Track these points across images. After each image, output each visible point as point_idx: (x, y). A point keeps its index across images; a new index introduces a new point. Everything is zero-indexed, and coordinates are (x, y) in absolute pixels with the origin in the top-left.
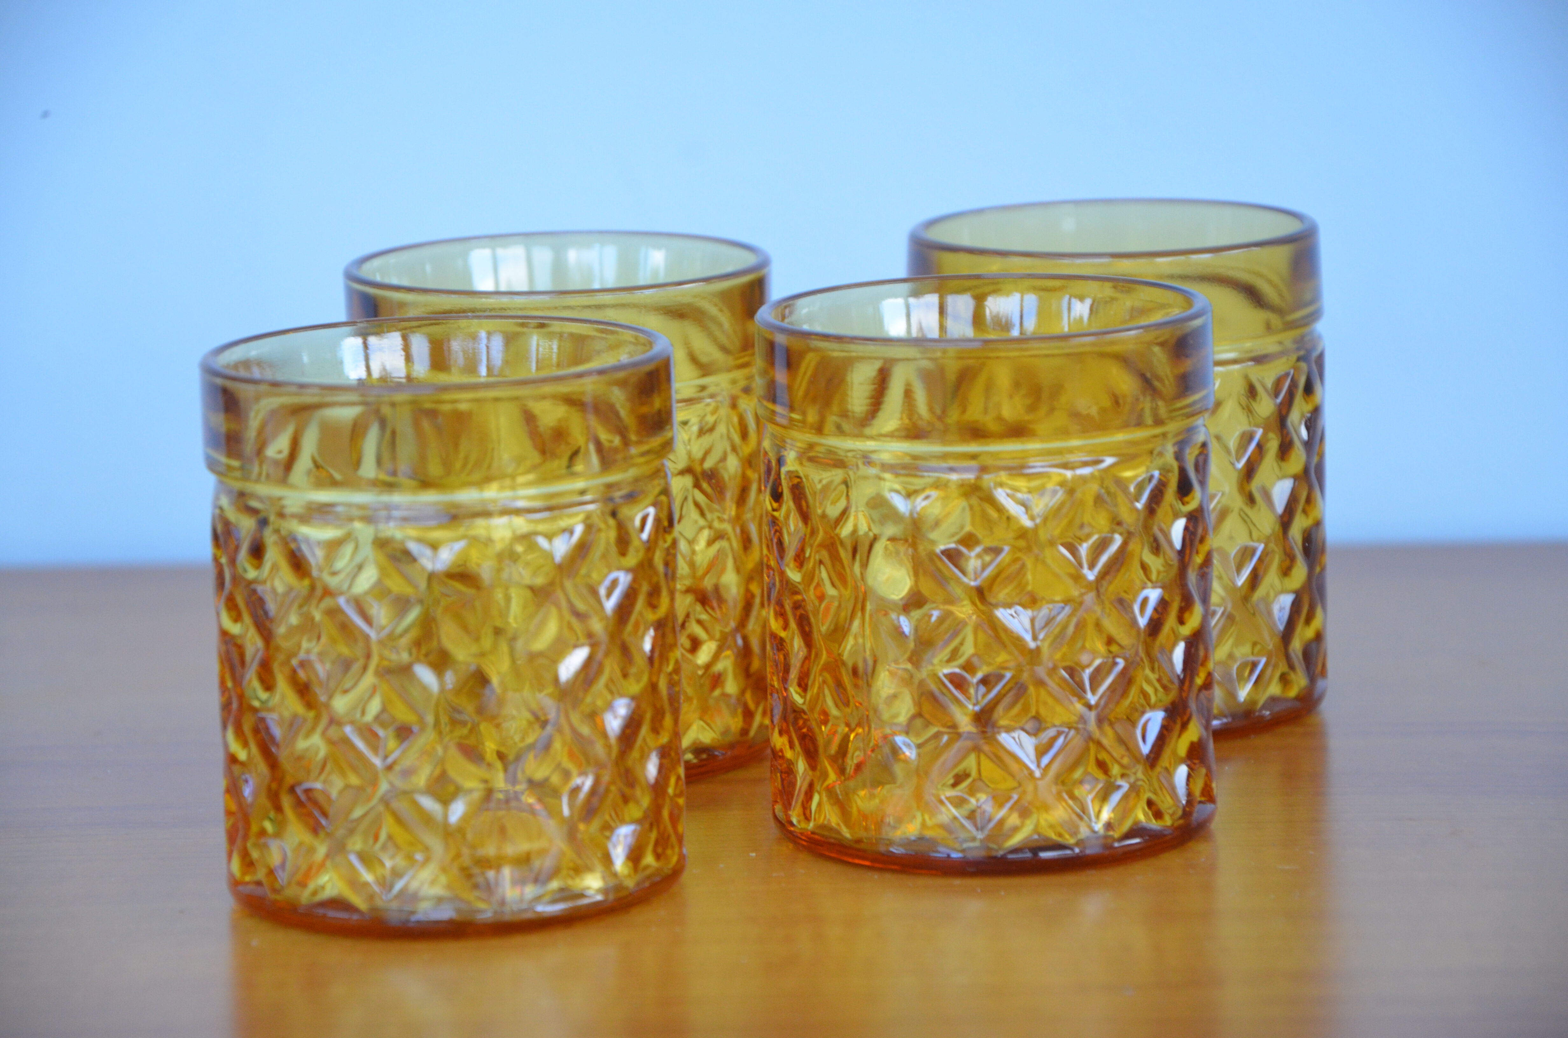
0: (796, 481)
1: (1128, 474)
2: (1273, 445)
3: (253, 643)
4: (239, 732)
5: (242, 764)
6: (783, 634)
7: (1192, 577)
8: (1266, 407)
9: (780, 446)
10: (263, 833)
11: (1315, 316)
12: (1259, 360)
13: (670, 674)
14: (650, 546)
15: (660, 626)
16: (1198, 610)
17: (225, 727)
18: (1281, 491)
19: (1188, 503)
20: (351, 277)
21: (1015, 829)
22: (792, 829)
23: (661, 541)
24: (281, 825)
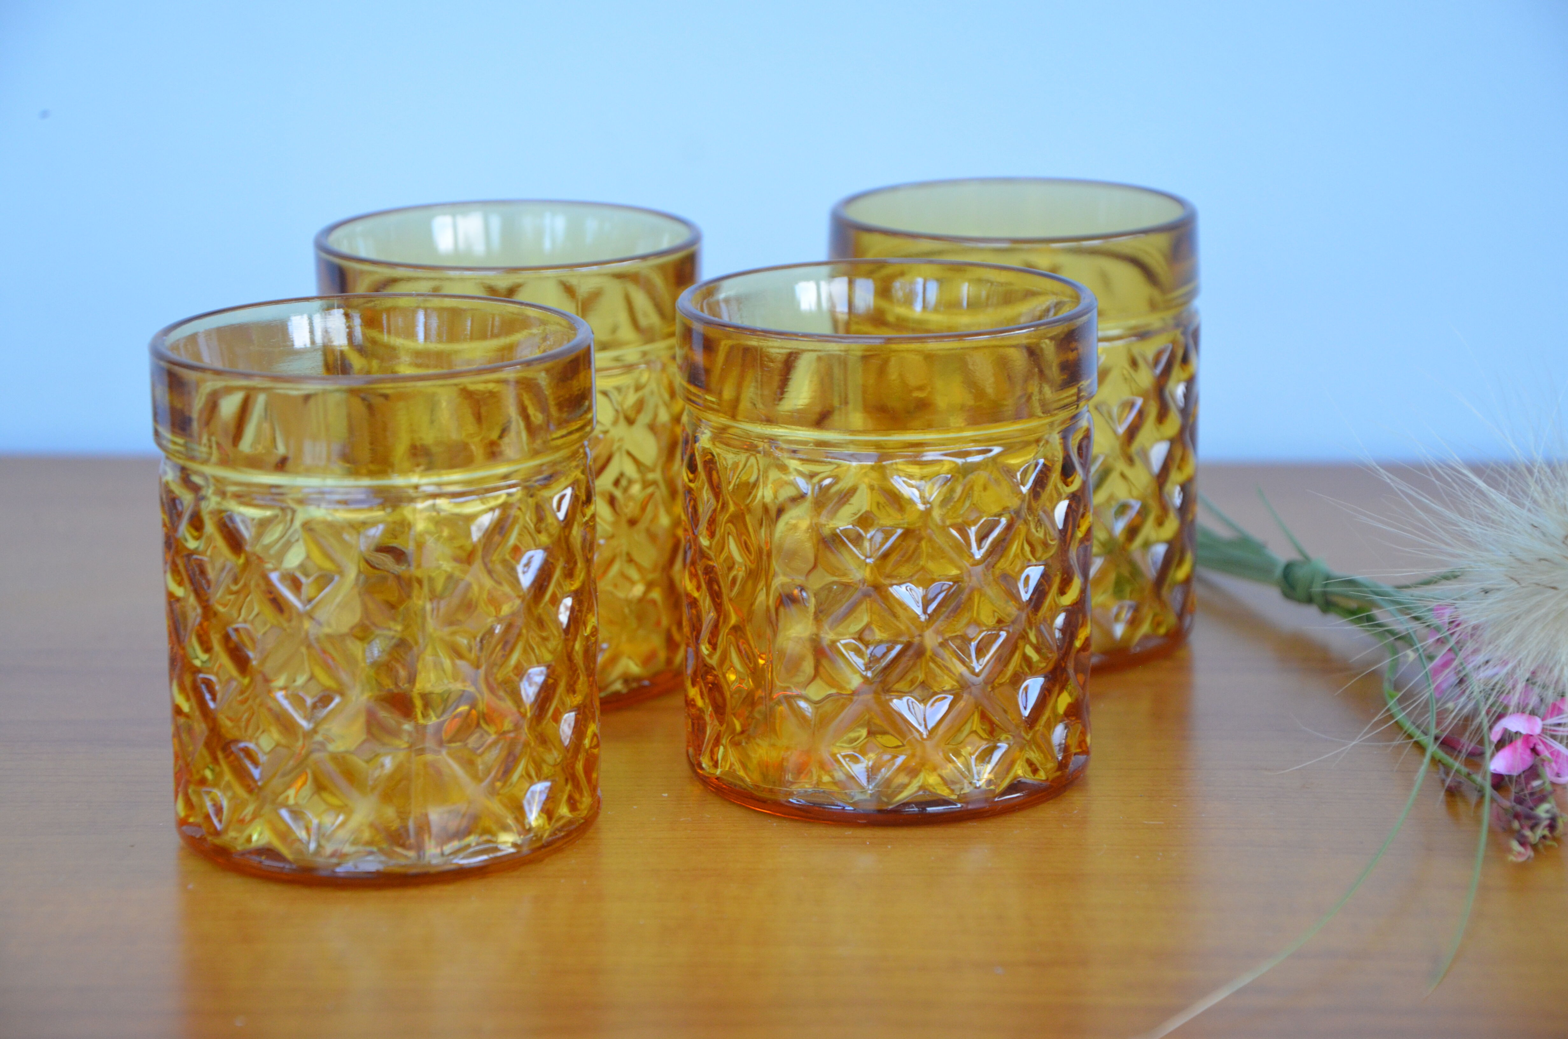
0: (709, 457)
1: (1013, 461)
2: (1153, 411)
4: (182, 688)
5: (187, 716)
6: (696, 594)
7: (1073, 553)
8: (1146, 378)
9: (697, 424)
10: (203, 781)
11: (1192, 294)
12: (1142, 335)
13: (586, 638)
14: (568, 521)
15: (577, 595)
16: (1077, 583)
17: (171, 682)
18: (1158, 452)
19: (1070, 484)
20: (322, 247)
21: (905, 786)
22: (701, 772)
23: (579, 516)
24: (218, 776)
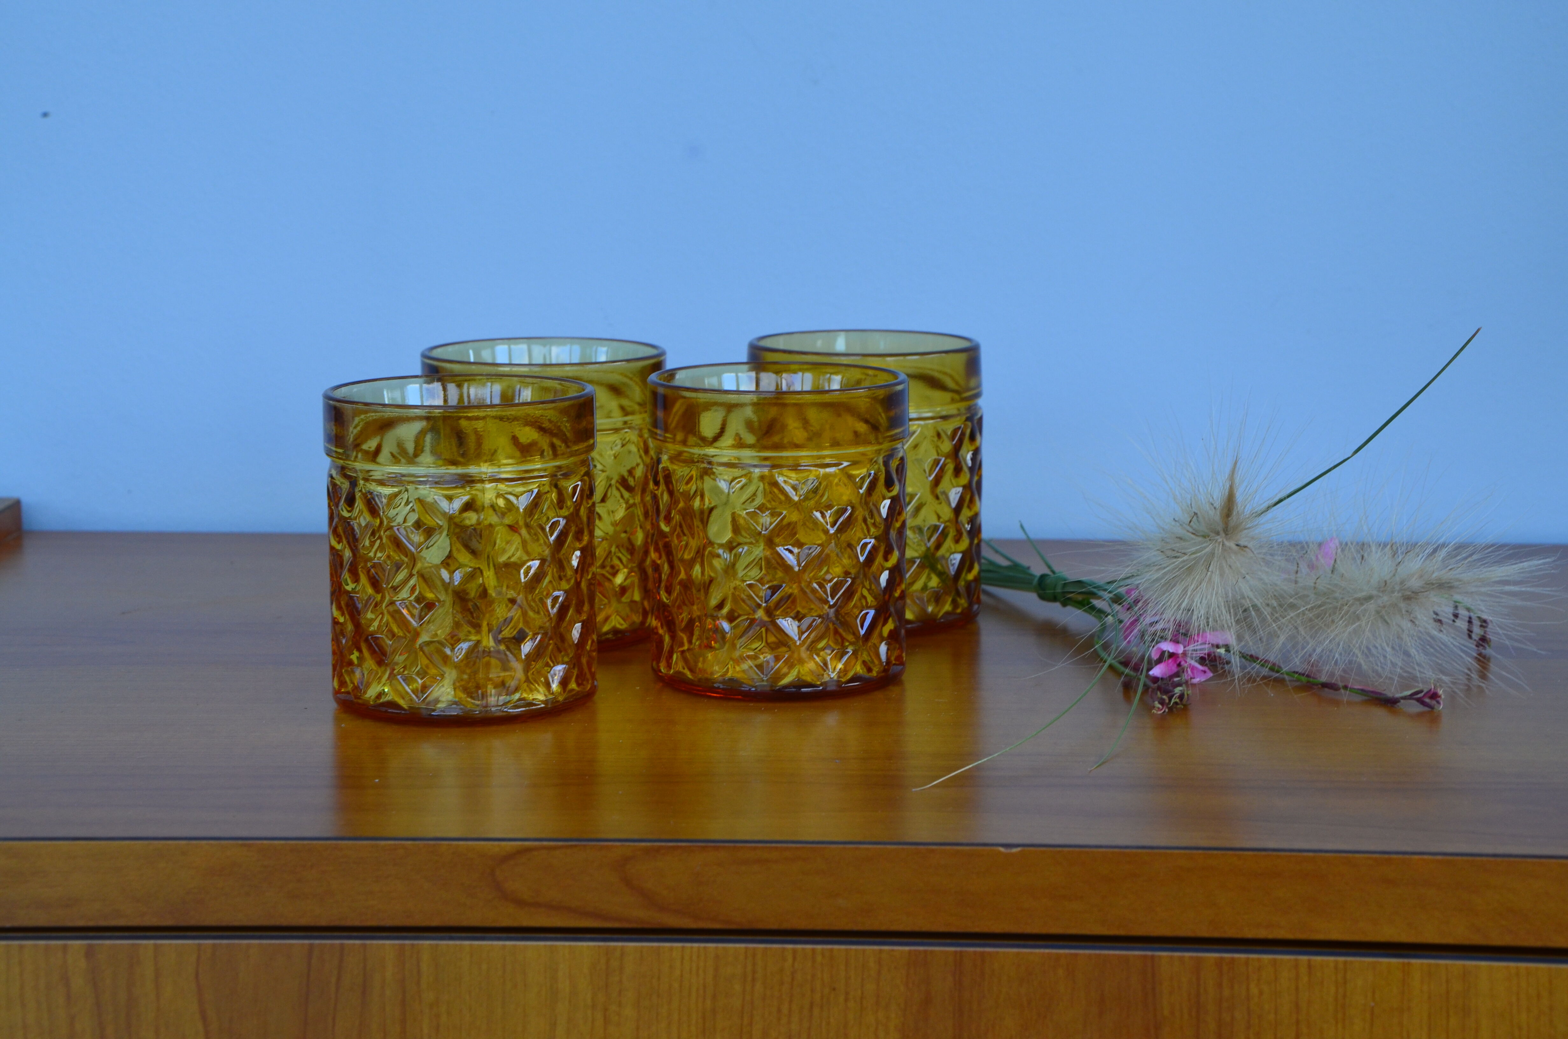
0: (667, 472)
1: (854, 472)
2: (950, 467)
3: (347, 554)
4: (339, 606)
5: (341, 624)
6: (659, 562)
7: (893, 534)
8: (947, 446)
9: (659, 452)
10: (351, 663)
11: (978, 395)
12: (945, 418)
13: (589, 580)
14: (578, 506)
15: (583, 550)
16: (897, 554)
17: (332, 604)
18: (954, 495)
19: (892, 491)
20: (424, 356)
21: (786, 675)
22: (660, 674)
23: (584, 502)
24: (361, 659)
